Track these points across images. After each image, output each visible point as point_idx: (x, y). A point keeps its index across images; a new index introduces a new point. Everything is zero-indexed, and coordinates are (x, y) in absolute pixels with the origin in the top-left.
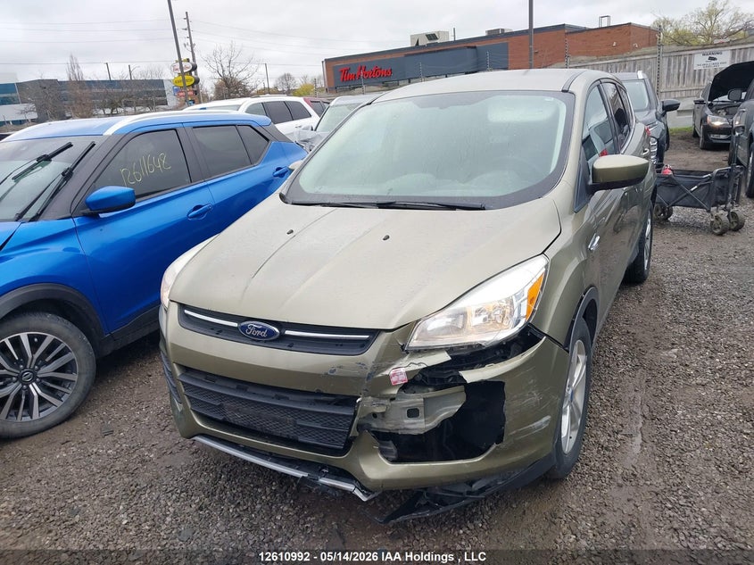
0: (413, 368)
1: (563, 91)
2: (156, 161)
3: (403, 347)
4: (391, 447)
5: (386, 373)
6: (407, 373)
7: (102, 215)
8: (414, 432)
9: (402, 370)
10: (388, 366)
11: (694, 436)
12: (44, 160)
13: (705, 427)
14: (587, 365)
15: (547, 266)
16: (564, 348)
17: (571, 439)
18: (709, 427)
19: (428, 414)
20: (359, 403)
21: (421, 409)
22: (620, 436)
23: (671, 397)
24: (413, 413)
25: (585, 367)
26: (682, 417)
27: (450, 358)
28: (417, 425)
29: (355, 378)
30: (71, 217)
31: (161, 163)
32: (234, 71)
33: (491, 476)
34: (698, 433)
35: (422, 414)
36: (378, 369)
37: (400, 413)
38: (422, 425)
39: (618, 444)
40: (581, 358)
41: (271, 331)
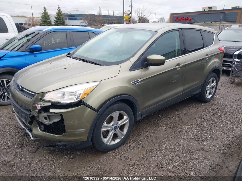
0: (42, 105)
1: (155, 31)
2: (57, 39)
3: (41, 99)
5: (35, 105)
6: (41, 106)
7: (34, 52)
8: (46, 124)
9: (40, 105)
10: (36, 103)
11: (161, 153)
12: (27, 36)
13: (168, 151)
14: (130, 120)
15: (98, 85)
16: (95, 110)
17: (114, 141)
18: (169, 151)
19: (50, 120)
20: (31, 112)
21: (48, 118)
22: (139, 146)
23: (169, 140)
24: (46, 118)
25: (128, 121)
26: (165, 147)
27: (51, 105)
28: (47, 122)
29: (30, 105)
30: (25, 52)
31: (58, 40)
32: (143, 15)
33: (66, 142)
34: (163, 153)
35: (48, 119)
36: (34, 104)
37: (42, 117)
38: (48, 122)
39: (135, 148)
40: (125, 117)
41: (20, 88)
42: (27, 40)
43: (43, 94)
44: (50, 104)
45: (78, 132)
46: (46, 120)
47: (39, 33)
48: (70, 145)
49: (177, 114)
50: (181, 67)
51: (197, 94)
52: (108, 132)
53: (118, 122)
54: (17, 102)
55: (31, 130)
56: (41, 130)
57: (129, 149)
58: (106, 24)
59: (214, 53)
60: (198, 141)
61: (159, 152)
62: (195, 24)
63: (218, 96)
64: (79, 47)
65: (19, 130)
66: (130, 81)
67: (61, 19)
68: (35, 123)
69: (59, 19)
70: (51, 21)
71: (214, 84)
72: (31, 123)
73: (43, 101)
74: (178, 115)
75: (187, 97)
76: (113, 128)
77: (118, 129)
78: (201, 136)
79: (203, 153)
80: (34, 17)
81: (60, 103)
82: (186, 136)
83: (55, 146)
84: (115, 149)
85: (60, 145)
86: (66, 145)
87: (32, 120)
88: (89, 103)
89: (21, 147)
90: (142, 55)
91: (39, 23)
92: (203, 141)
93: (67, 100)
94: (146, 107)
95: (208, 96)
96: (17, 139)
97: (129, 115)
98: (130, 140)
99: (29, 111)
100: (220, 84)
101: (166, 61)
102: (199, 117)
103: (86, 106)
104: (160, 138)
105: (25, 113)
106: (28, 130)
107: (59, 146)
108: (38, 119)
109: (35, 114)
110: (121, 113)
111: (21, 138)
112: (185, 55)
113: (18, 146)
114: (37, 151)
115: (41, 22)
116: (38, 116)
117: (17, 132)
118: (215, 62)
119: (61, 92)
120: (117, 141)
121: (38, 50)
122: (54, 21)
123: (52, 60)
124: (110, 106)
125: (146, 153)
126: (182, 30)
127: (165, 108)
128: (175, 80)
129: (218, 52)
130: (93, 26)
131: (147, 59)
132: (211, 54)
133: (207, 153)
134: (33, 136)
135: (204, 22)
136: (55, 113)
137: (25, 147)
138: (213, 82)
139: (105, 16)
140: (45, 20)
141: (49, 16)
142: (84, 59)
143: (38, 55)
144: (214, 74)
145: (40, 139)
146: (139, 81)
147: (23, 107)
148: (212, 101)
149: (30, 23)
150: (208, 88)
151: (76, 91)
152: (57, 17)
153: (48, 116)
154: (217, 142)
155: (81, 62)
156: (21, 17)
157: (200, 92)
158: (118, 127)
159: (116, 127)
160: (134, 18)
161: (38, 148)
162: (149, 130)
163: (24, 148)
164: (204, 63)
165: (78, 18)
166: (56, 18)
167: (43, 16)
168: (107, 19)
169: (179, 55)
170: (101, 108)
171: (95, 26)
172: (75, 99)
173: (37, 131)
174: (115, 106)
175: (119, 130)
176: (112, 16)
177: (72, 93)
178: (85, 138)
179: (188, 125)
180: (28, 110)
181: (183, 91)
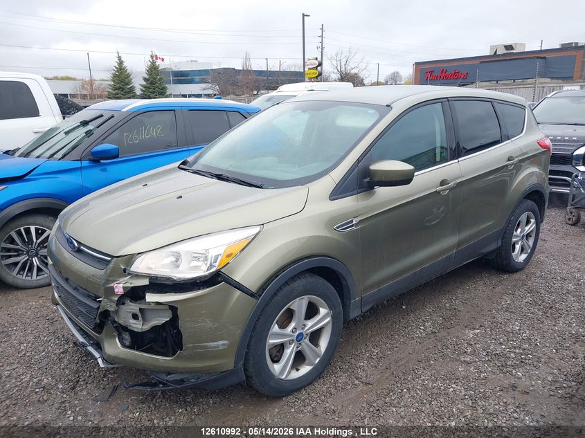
0: (128, 285)
1: (387, 106)
2: (153, 130)
3: (125, 270)
4: (127, 336)
5: (112, 285)
6: (124, 288)
7: (101, 161)
8: (136, 330)
9: (121, 285)
10: (114, 281)
11: (413, 397)
12: (85, 123)
13: (428, 393)
14: (333, 317)
15: (258, 234)
16: (252, 295)
17: (298, 370)
18: (432, 394)
19: (144, 320)
20: (100, 302)
21: (140, 315)
22: (357, 382)
23: (430, 365)
24: (135, 317)
25: (329, 319)
26: (420, 382)
27: (148, 283)
28: (137, 326)
29: (98, 284)
30: (80, 160)
31: (156, 131)
32: (349, 68)
33: (182, 373)
34: (418, 397)
35: (140, 319)
36: (108, 281)
37: (126, 314)
38: (140, 326)
39: (349, 387)
40: (323, 311)
41: (74, 245)
42: (86, 133)
43: (131, 258)
44: (146, 282)
45: (211, 348)
46: (135, 321)
47: (113, 117)
48: (193, 381)
49: (444, 301)
50: (451, 189)
51: (492, 252)
52: (281, 347)
53: (306, 322)
54: (67, 280)
55: (98, 347)
56: (124, 345)
57: (333, 391)
58: (262, 92)
59: (526, 153)
60: (503, 368)
61: (406, 396)
62: (474, 85)
63: (542, 257)
64: (208, 148)
65: (66, 347)
66: (333, 222)
67: (156, 82)
68: (108, 327)
69: (152, 83)
70: (133, 87)
71: (531, 227)
72: (99, 328)
73: (130, 274)
74: (448, 305)
75: (468, 260)
76: (295, 339)
77: (307, 340)
78: (508, 355)
79: (516, 396)
80: (95, 80)
81: (169, 279)
82: (471, 354)
83: (155, 385)
84: (299, 390)
85: (169, 382)
86: (182, 381)
87: (103, 322)
88: (238, 277)
89: (73, 388)
90: (359, 161)
91: (107, 93)
92: (514, 366)
93: (186, 272)
94: (371, 287)
95: (517, 257)
96: (64, 369)
97: (331, 306)
98: (335, 367)
99: (95, 300)
100: (544, 226)
101: (416, 174)
102: (499, 308)
103: (230, 284)
104: (408, 362)
105: (85, 304)
106: (92, 345)
107: (165, 385)
108: (116, 320)
109: (111, 306)
110: (314, 301)
111: (73, 366)
112: (460, 159)
113: (66, 386)
114: (111, 397)
115: (110, 91)
116: (117, 312)
117: (63, 353)
118: (530, 175)
119: (172, 252)
120: (305, 369)
121: (112, 156)
122: (142, 88)
123: (145, 178)
124: (287, 283)
125: (375, 397)
126: (448, 101)
127: (416, 288)
128: (435, 220)
129: (537, 150)
130: (232, 96)
131: (369, 170)
132: (520, 155)
133: (525, 396)
134: (104, 360)
135: (494, 80)
136: (158, 303)
137: (84, 387)
138: (528, 222)
139: (260, 73)
140: (121, 85)
141: (128, 76)
142: (221, 175)
143: (109, 168)
144: (530, 203)
145: (117, 368)
146: (354, 222)
147: (81, 290)
148: (530, 269)
149: (85, 92)
150: (516, 236)
151: (207, 250)
152: (147, 77)
153: (141, 310)
154: (548, 370)
155: (215, 181)
156: (63, 79)
157: (499, 248)
158: (305, 336)
159: (301, 334)
160: (327, 75)
161: (115, 389)
162: (381, 343)
163: (81, 390)
164: (505, 178)
165: (197, 78)
166: (145, 79)
167: (115, 76)
168: (264, 80)
169: (444, 160)
170: (264, 290)
171: (238, 95)
172: (204, 268)
173: (115, 347)
174: (299, 284)
175: (308, 342)
176: (276, 72)
177: (197, 255)
178: (228, 363)
179: (474, 329)
180: (95, 298)
181: (459, 244)
